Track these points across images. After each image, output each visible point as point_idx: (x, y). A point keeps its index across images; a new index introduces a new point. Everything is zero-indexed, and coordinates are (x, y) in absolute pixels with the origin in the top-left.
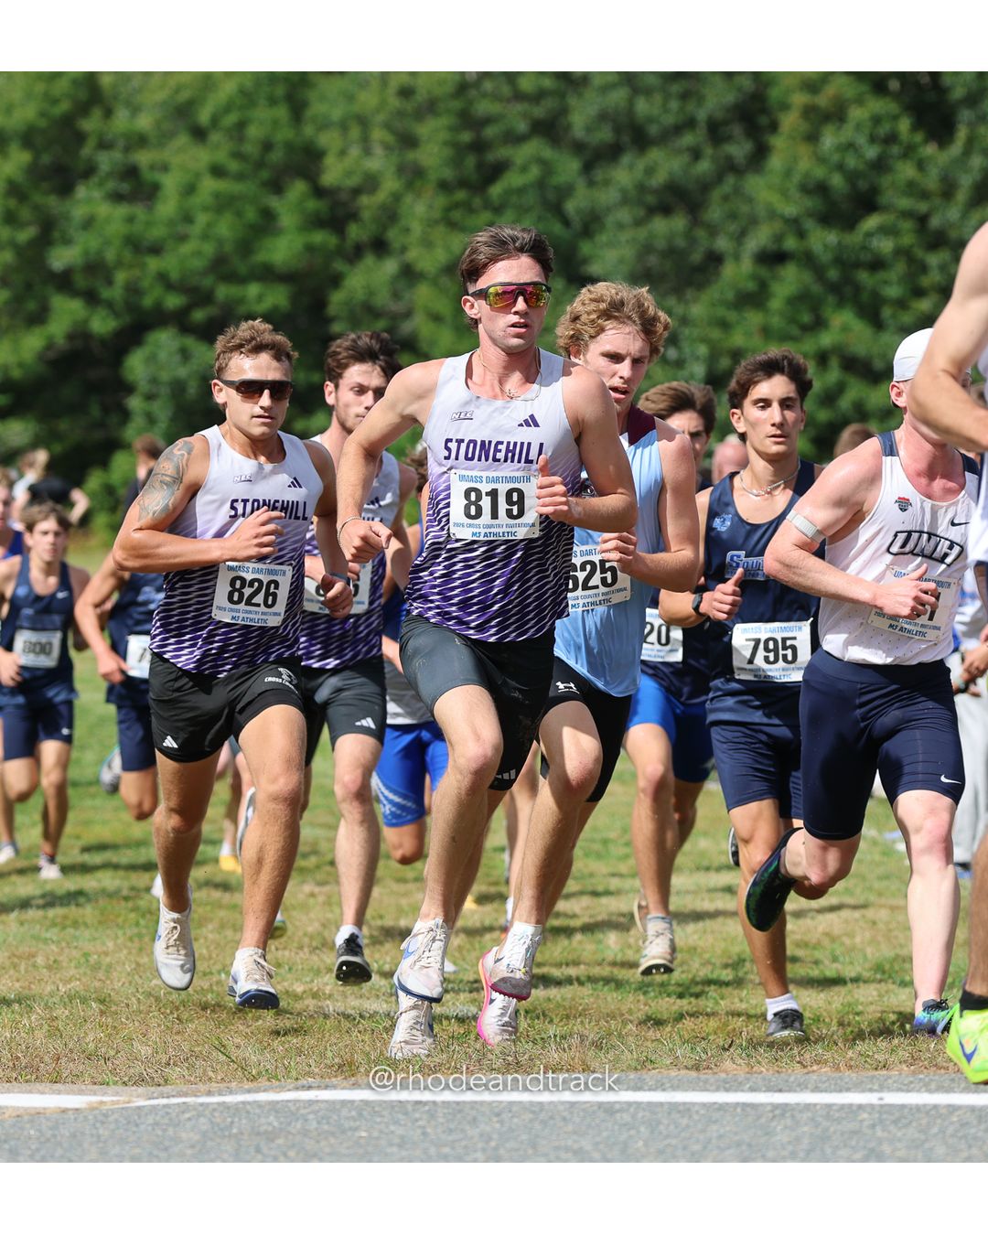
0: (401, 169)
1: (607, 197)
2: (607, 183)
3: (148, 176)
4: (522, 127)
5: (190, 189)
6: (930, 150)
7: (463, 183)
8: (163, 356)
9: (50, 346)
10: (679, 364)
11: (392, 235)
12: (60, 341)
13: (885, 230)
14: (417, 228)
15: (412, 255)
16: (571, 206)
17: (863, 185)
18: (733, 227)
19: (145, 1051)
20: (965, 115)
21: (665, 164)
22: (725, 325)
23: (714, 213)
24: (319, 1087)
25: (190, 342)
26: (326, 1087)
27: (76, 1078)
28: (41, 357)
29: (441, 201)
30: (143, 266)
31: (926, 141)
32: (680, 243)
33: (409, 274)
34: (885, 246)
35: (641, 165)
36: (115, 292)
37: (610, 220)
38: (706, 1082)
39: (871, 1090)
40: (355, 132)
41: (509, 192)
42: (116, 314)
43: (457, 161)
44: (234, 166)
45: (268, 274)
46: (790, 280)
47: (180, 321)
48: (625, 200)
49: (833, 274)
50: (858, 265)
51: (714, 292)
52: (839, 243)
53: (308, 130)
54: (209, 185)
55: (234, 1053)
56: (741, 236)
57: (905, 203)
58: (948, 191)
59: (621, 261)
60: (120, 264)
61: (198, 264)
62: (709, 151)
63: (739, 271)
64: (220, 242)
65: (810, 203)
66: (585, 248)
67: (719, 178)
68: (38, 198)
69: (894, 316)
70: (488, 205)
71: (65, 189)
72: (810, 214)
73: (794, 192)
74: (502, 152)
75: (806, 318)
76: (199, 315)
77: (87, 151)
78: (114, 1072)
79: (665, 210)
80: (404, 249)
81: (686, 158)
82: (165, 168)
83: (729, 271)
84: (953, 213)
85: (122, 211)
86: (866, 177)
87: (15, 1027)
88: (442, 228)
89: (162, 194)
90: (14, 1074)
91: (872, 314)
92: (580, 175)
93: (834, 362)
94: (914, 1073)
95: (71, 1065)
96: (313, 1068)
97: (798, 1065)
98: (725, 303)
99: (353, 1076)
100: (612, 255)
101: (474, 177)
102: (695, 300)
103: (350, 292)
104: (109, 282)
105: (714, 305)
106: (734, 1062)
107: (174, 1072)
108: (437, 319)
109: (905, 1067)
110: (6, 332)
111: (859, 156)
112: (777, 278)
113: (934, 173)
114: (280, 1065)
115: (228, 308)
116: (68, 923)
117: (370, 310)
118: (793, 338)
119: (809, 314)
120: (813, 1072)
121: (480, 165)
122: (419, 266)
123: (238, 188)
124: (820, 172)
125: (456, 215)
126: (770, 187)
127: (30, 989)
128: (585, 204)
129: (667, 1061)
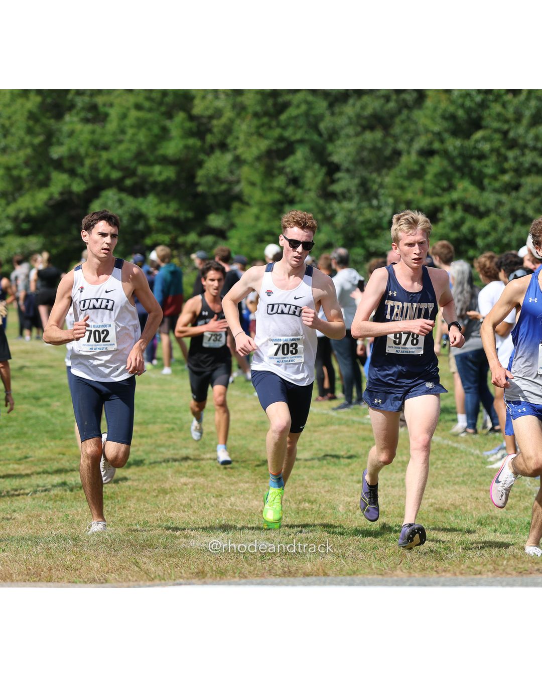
0: (234, 106)
1: (341, 121)
2: (341, 113)
3: (102, 109)
5: (124, 116)
6: (509, 97)
7: (266, 114)
8: (110, 203)
9: (51, 198)
10: (379, 208)
11: (229, 140)
12: (56, 196)
13: (485, 139)
14: (242, 137)
15: (240, 151)
16: (322, 126)
17: (474, 115)
18: (406, 137)
19: (96, 565)
21: (371, 104)
22: (402, 188)
23: (397, 129)
25: (124, 196)
27: (60, 579)
28: (46, 204)
29: (255, 123)
30: (100, 156)
32: (379, 145)
33: (238, 161)
34: (486, 147)
35: (359, 104)
36: (85, 170)
37: (343, 133)
41: (291, 118)
42: (86, 182)
43: (263, 102)
44: (147, 104)
45: (165, 161)
46: (436, 165)
47: (119, 185)
48: (351, 123)
49: (459, 162)
50: (471, 157)
51: (396, 171)
52: (462, 145)
54: (134, 114)
55: (143, 567)
56: (412, 140)
57: (496, 125)
58: (518, 119)
59: (348, 155)
60: (87, 155)
61: (128, 155)
62: (394, 97)
63: (409, 160)
64: (140, 144)
65: (446, 124)
66: (330, 147)
67: (400, 112)
68: (45, 121)
69: (490, 184)
70: (278, 125)
71: (59, 116)
72: (446, 130)
73: (439, 120)
74: (287, 98)
75: (445, 184)
76: (128, 182)
77: (69, 97)
78: (80, 576)
79: (371, 128)
80: (235, 148)
81: (382, 101)
82: (111, 105)
83: (404, 159)
84: (521, 130)
85: (89, 127)
86: (475, 111)
87: (29, 553)
88: (255, 137)
89: (109, 119)
90: (28, 578)
91: (479, 182)
92: (327, 109)
93: (459, 207)
94: (494, 577)
95: (58, 573)
96: (183, 574)
97: (435, 572)
98: (402, 177)
99: (204, 578)
100: (344, 151)
101: (272, 110)
102: (387, 175)
103: (207, 170)
104: (82, 164)
105: (397, 177)
106: (402, 571)
107: (111, 577)
108: (253, 184)
109: (490, 574)
110: (28, 190)
111: (472, 100)
112: (429, 163)
113: (511, 109)
114: (166, 573)
115: (144, 178)
116: (58, 499)
117: (218, 180)
118: (438, 195)
119: (446, 182)
120: (442, 576)
121: (275, 105)
122: (243, 157)
123: (149, 116)
124: (451, 109)
125: (262, 130)
126: (426, 116)
127: (37, 533)
128: (330, 125)
129: (367, 571)
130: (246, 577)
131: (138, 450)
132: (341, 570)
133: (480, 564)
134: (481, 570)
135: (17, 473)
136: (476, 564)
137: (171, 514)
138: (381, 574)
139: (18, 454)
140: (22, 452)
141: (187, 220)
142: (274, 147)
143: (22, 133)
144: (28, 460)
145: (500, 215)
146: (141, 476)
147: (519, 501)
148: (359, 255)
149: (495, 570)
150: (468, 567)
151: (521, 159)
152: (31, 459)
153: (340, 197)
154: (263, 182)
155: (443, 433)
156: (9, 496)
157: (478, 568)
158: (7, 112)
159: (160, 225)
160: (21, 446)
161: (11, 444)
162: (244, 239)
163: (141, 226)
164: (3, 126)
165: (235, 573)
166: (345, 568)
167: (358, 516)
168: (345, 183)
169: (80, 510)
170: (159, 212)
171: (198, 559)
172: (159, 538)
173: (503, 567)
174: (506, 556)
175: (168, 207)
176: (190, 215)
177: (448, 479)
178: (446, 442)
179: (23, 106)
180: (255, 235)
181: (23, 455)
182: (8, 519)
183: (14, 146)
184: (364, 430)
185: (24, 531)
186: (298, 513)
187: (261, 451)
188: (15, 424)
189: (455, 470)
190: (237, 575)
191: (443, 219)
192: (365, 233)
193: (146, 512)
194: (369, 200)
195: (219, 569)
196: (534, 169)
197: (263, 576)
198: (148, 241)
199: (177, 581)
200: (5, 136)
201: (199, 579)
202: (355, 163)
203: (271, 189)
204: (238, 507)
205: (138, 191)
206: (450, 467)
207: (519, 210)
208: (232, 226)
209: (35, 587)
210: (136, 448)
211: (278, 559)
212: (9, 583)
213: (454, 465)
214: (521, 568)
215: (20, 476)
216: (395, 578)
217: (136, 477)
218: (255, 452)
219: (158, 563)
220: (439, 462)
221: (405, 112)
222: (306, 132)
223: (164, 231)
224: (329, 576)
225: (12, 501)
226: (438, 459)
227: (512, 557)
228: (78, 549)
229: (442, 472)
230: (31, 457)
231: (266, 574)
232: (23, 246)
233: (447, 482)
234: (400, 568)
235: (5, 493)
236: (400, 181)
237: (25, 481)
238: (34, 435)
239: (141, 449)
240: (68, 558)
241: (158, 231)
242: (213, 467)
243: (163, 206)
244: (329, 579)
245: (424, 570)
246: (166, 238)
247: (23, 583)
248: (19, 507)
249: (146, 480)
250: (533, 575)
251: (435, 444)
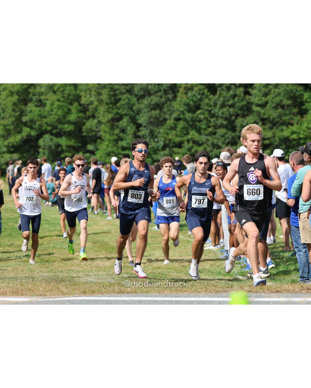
0: (98, 100)
1: (142, 106)
2: (142, 103)
3: (43, 101)
4: (124, 91)
5: (53, 104)
6: (212, 96)
7: (111, 103)
8: (47, 140)
9: (22, 138)
10: (158, 142)
11: (96, 114)
12: (25, 137)
13: (201, 113)
14: (101, 113)
15: (100, 118)
16: (134, 108)
17: (197, 104)
18: (169, 113)
19: (41, 289)
20: (219, 89)
21: (155, 99)
22: (167, 134)
23: (165, 110)
24: (78, 297)
25: (52, 137)
26: (80, 296)
27: (26, 295)
28: (20, 140)
29: (107, 107)
30: (43, 121)
31: (211, 95)
32: (158, 116)
33: (100, 122)
34: (202, 117)
35: (149, 99)
36: (36, 126)
37: (143, 111)
38: (161, 295)
39: (197, 297)
40: (88, 92)
41: (121, 105)
42: (37, 131)
43: (110, 98)
44: (62, 99)
45: (69, 123)
46: (181, 124)
47: (50, 132)
48: (146, 107)
49: (191, 123)
50: (196, 121)
51: (165, 127)
52: (192, 116)
53: (78, 92)
55: (61, 289)
56: (171, 114)
57: (206, 108)
58: (215, 105)
59: (145, 120)
60: (37, 120)
61: (54, 120)
62: (164, 96)
63: (170, 122)
64: (59, 115)
65: (185, 108)
66: (138, 117)
67: (166, 102)
68: (20, 106)
69: (203, 132)
70: (116, 108)
71: (26, 104)
72: (185, 110)
73: (183, 106)
74: (120, 97)
75: (185, 132)
76: (54, 131)
77: (30, 96)
78: (34, 293)
79: (155, 109)
80: (98, 117)
81: (159, 98)
82: (47, 100)
83: (168, 122)
84: (216, 110)
85: (38, 109)
86: (198, 102)
87: (13, 284)
88: (107, 113)
89: (46, 105)
90: (13, 294)
91: (199, 131)
92: (136, 101)
93: (191, 142)
94: (206, 294)
95: (25, 292)
96: (77, 293)
97: (181, 292)
98: (167, 129)
99: (86, 294)
100: (143, 119)
101: (113, 102)
102: (161, 128)
103: (87, 126)
104: (35, 124)
105: (165, 129)
106: (167, 291)
107: (48, 293)
108: (106, 132)
109: (204, 292)
110: (13, 135)
111: (196, 98)
112: (178, 124)
113: (212, 101)
114: (70, 292)
115: (61, 130)
116: (25, 261)
117: (91, 130)
118: (182, 137)
119: (185, 131)
120: (184, 293)
121: (115, 99)
122: (102, 121)
123: (63, 104)
124: (188, 101)
125: (110, 110)
126: (177, 104)
127: (17, 276)
128: (138, 108)
129: (153, 291)
130: (103, 294)
131: (58, 242)
132: (143, 291)
133: (199, 289)
134: (200, 291)
135: (9, 251)
136: (198, 288)
137: (72, 268)
138: (159, 293)
139: (9, 243)
140: (11, 242)
141: (79, 147)
142: (115, 117)
143: (10, 111)
144: (13, 246)
145: (208, 145)
146: (60, 252)
147: (215, 263)
148: (149, 161)
149: (206, 291)
150: (195, 290)
151: (216, 122)
152: (14, 245)
153: (142, 138)
154: (110, 131)
155: (185, 235)
156: (5, 260)
157: (199, 290)
158: (4, 102)
159: (68, 149)
160: (10, 240)
161: (6, 239)
162: (102, 155)
163: (59, 149)
164: (3, 108)
165: (98, 292)
166: (144, 290)
167: (149, 269)
168: (143, 132)
169: (34, 266)
170: (67, 144)
171: (83, 286)
172: (67, 278)
173: (209, 290)
174: (210, 285)
175: (71, 142)
176: (80, 145)
177: (186, 254)
178: (185, 238)
179: (11, 100)
180: (107, 153)
181: (11, 244)
182: (5, 270)
183: (7, 117)
184: (152, 233)
185: (11, 275)
186: (124, 267)
187: (109, 242)
188: (7, 231)
189: (189, 250)
190: (99, 293)
191: (184, 147)
192: (152, 152)
193: (62, 267)
194: (154, 139)
195: (92, 291)
196: (222, 126)
197: (110, 293)
198: (63, 156)
199: (75, 295)
200: (3, 112)
201: (84, 295)
202: (148, 123)
203: (113, 134)
204: (100, 265)
205: (59, 135)
206: (187, 249)
207: (216, 143)
208: (97, 149)
209: (16, 297)
210: (58, 241)
211: (116, 286)
212: (5, 296)
213: (189, 248)
214: (217, 290)
215: (10, 252)
216: (165, 294)
217: (58, 253)
218: (107, 242)
219: (67, 288)
220: (183, 247)
221: (169, 102)
222: (128, 111)
223: (69, 151)
224: (137, 293)
225: (6, 263)
226: (182, 245)
227: (213, 286)
228: (34, 282)
229: (184, 251)
230: (14, 244)
231: (111, 293)
232: (11, 157)
233: (186, 255)
234: (167, 290)
235: (4, 259)
236: (166, 131)
237: (12, 254)
238: (16, 235)
239: (60, 241)
240: (30, 286)
241: (67, 151)
242: (89, 248)
243: (69, 141)
244: (137, 295)
245: (177, 291)
246: (70, 154)
247: (11, 296)
248: (9, 265)
249: (62, 254)
250: (222, 293)
251: (181, 239)
